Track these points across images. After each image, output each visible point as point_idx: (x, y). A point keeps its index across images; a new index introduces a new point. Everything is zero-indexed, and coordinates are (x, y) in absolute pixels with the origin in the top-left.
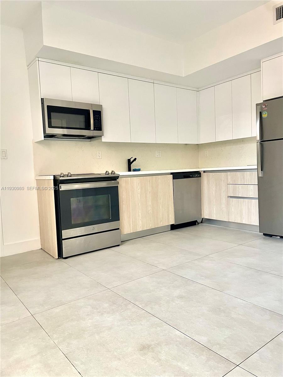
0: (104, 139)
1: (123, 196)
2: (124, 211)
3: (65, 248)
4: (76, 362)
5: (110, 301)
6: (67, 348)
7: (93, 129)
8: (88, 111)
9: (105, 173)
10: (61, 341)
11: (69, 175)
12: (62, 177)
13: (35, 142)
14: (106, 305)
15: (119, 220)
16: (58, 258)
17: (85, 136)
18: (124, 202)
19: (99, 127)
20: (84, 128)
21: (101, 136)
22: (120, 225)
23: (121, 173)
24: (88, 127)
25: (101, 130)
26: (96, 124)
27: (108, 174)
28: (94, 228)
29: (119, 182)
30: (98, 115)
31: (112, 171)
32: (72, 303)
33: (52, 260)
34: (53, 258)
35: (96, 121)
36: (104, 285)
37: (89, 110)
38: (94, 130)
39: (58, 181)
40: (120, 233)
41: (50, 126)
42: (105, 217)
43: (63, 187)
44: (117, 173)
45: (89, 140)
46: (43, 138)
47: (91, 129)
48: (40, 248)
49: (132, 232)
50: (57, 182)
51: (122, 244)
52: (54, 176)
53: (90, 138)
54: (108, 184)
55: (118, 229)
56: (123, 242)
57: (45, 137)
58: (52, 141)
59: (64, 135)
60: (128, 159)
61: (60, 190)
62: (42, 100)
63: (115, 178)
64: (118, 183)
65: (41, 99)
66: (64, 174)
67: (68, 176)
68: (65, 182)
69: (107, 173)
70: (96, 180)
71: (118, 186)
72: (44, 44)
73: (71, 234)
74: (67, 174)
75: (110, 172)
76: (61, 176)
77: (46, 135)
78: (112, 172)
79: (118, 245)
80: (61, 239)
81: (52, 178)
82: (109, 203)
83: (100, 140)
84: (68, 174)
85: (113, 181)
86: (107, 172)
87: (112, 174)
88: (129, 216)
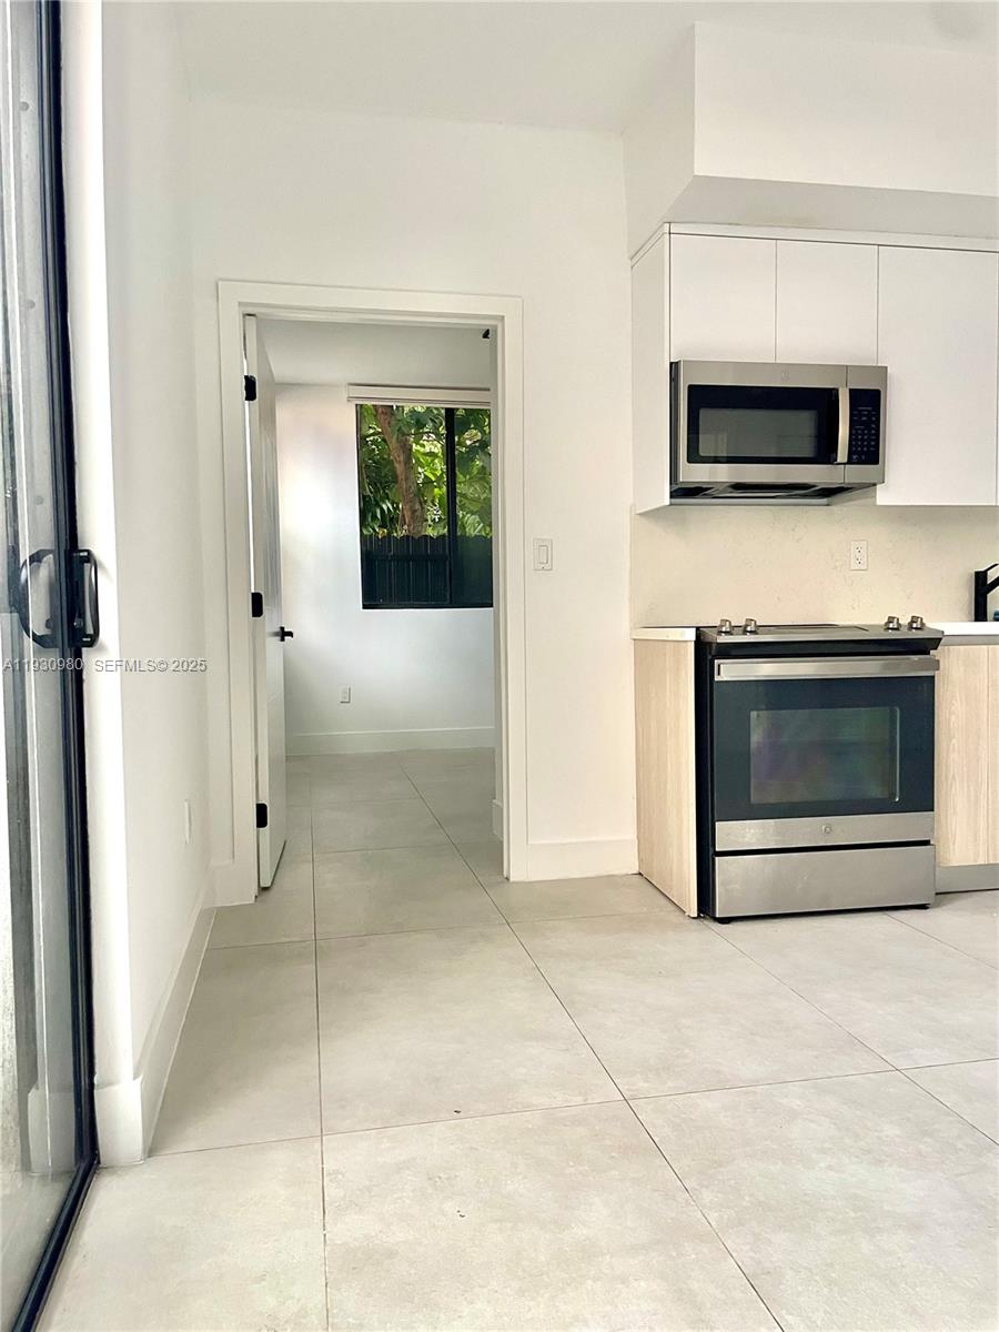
0: (884, 496)
1: (953, 718)
2: (954, 777)
3: (722, 884)
4: (789, 1318)
5: (908, 1119)
6: (752, 1254)
7: (846, 460)
8: (830, 396)
9: (883, 623)
10: (728, 1219)
11: (749, 629)
12: (726, 632)
13: (639, 512)
14: (891, 1131)
15: (933, 810)
16: (699, 916)
17: (814, 486)
18: (954, 741)
19: (868, 449)
20: (811, 456)
21: (875, 485)
22: (932, 830)
23: (949, 628)
24: (825, 453)
25: (876, 462)
26: (857, 439)
27: (897, 629)
28: (829, 826)
29: (938, 661)
30: (869, 405)
31: (914, 620)
32: (758, 1089)
33: (675, 917)
34: (678, 913)
35: (857, 430)
36: (879, 1051)
37: (837, 390)
38: (850, 462)
39: (711, 650)
40: (934, 859)
41: (694, 457)
42: (875, 791)
43: (729, 671)
44: (930, 624)
45: (825, 501)
46: (667, 500)
47: (839, 461)
48: (636, 870)
49: (981, 861)
50: (707, 652)
51: (937, 905)
52: (698, 628)
53: (829, 493)
54: (885, 667)
55: (926, 843)
56: (944, 895)
57: (672, 495)
58: (695, 509)
59: (738, 487)
60: (977, 574)
61: (717, 678)
62: (674, 367)
63: (923, 645)
64: (936, 665)
65: (671, 364)
66: (758, 624)
67: (745, 632)
68: (733, 653)
69: (891, 626)
70: (848, 648)
71: (933, 677)
72: (696, 173)
73: (746, 839)
74: (743, 624)
75: (905, 621)
76: (724, 629)
77: (677, 487)
78: (912, 622)
79: (923, 907)
80: (711, 852)
81: (691, 635)
82: (893, 738)
83: (869, 501)
84: (747, 626)
85: (915, 658)
86: (891, 620)
87: (911, 628)
88: (972, 798)
